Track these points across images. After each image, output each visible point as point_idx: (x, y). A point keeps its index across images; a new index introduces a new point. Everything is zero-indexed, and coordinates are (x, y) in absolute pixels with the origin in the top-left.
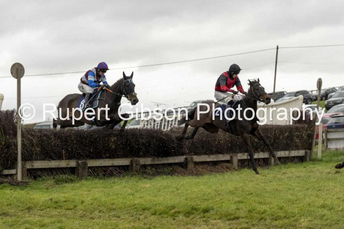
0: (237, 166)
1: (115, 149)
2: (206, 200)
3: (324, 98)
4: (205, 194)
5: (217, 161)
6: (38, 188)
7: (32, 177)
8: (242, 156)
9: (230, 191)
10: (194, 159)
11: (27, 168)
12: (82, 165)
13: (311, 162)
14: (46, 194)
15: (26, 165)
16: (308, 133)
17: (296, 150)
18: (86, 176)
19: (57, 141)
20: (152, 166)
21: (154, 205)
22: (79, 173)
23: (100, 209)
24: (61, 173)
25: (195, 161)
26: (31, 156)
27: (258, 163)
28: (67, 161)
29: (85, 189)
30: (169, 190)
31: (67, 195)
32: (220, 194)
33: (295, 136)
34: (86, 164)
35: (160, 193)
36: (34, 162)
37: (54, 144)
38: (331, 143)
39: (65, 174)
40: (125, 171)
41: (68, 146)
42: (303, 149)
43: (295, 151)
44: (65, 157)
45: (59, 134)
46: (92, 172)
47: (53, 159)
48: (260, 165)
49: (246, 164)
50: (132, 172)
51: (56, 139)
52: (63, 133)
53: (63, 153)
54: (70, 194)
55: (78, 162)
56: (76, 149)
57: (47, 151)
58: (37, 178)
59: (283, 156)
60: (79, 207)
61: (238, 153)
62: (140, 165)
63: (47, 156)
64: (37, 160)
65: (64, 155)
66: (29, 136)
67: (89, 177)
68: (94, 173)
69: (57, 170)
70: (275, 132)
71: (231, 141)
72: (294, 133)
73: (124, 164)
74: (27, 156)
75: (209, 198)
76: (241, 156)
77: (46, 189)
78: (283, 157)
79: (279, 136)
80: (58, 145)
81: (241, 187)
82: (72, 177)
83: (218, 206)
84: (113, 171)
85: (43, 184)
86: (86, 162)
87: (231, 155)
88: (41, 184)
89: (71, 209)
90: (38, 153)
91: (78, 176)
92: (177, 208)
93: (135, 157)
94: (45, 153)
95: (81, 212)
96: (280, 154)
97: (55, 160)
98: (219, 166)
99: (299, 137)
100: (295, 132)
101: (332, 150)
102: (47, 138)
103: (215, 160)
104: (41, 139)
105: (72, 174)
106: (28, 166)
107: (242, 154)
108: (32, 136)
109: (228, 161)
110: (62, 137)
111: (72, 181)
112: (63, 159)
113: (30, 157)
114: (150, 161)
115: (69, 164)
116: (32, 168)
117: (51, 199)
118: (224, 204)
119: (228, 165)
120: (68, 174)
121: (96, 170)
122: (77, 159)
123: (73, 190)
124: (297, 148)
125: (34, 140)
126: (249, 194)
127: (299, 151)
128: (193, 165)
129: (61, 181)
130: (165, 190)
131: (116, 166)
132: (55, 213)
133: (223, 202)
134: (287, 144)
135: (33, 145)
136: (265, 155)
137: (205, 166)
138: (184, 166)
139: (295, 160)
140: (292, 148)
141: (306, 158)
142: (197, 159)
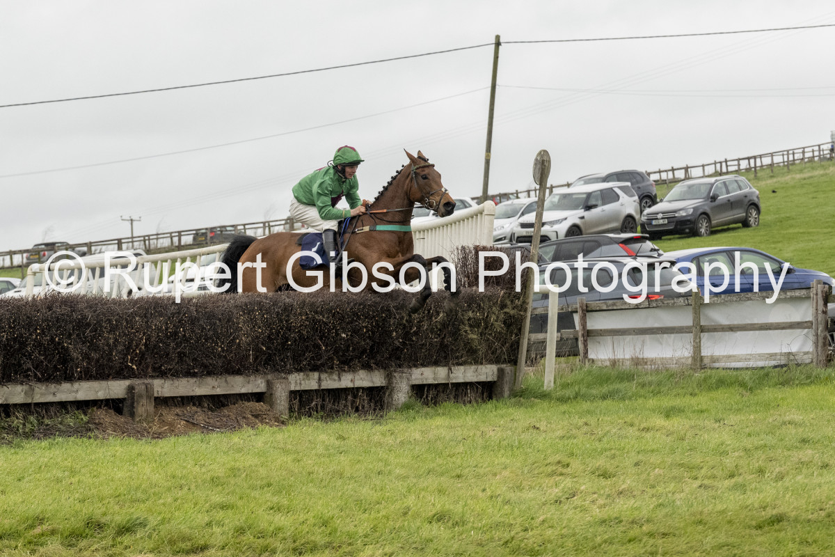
0: (287, 411)
5: (225, 396)
8: (303, 382)
10: (155, 390)
13: (513, 400)
16: (506, 313)
17: (471, 363)
20: (26, 407)
25: (160, 395)
27: (353, 402)
33: (466, 322)
38: (599, 342)
42: (491, 362)
43: (467, 367)
59: (430, 381)
61: (290, 372)
71: (269, 337)
72: (463, 315)
76: (298, 382)
78: (429, 386)
87: (270, 377)
96: (420, 377)
98: (230, 411)
101: (600, 364)
103: (219, 391)
107: (302, 374)
109: (259, 397)
119: (259, 406)
124: (474, 359)
127: (480, 367)
128: (151, 409)
134: (443, 347)
136: (375, 379)
137: (191, 409)
138: (126, 410)
139: (466, 394)
140: (457, 358)
141: (502, 389)
142: (165, 390)
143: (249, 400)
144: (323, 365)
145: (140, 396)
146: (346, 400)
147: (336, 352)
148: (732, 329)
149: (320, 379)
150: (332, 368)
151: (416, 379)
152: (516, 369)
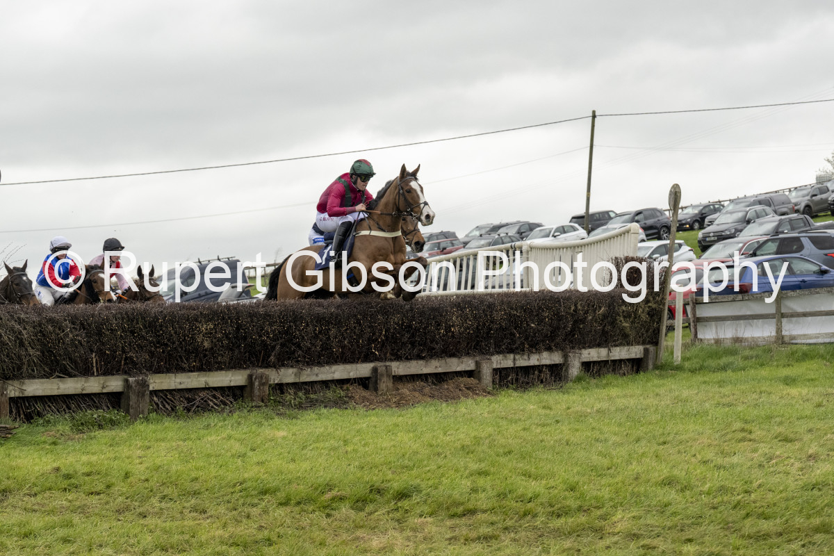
0: (491, 384)
1: (212, 348)
2: (406, 467)
3: (696, 226)
4: (406, 454)
5: (445, 374)
6: (33, 442)
7: (22, 416)
8: (502, 362)
9: (463, 447)
10: (393, 370)
11: (8, 396)
12: (136, 386)
13: (657, 372)
14: (49, 456)
15: (6, 390)
16: (649, 307)
17: (624, 345)
18: (146, 411)
19: (77, 333)
20: (297, 386)
21: (287, 482)
22: (129, 405)
23: (164, 494)
24: (89, 407)
25: (396, 374)
26: (19, 368)
27: (539, 376)
28: (102, 379)
29: (140, 444)
30: (327, 444)
31: (94, 458)
32: (439, 454)
33: (621, 314)
34: (144, 384)
35: (305, 452)
36: (27, 381)
37: (72, 340)
38: (706, 326)
39: (97, 408)
40: (235, 400)
41: (103, 344)
42: (638, 343)
43: (622, 348)
44: (97, 370)
45: (83, 317)
46: (159, 403)
47: (70, 376)
48: (544, 380)
49: (512, 379)
50: (252, 400)
51: (76, 329)
52: (93, 316)
53: (92, 360)
54: (103, 456)
55: (127, 381)
56: (124, 351)
57: (55, 356)
58: (33, 418)
59: (595, 359)
60: (116, 489)
61: (492, 354)
62: (270, 386)
63: (54, 367)
64: (34, 377)
65: (94, 365)
66: (13, 322)
67: (153, 415)
68: (164, 406)
69: (80, 400)
70: (576, 305)
71: (477, 328)
72: (618, 309)
73: (232, 384)
74: (10, 369)
75: (414, 465)
76: (499, 361)
77: (50, 445)
78: (594, 362)
79: (584, 314)
80: (80, 342)
81: (490, 435)
82: (114, 414)
83: (430, 483)
84: (208, 399)
85: (45, 434)
86: (146, 381)
87: (478, 358)
88: (43, 432)
89: (98, 494)
90: (34, 362)
91: (127, 412)
92: (337, 489)
93: (258, 366)
94: (52, 361)
95: (120, 499)
96: (588, 356)
97: (75, 376)
98: (449, 386)
99: (630, 316)
100: (621, 306)
101: (706, 342)
102: (55, 327)
103: (440, 370)
104: (41, 330)
105: (113, 407)
106: (13, 392)
107: (501, 355)
108: (20, 324)
109: (470, 374)
110: (89, 325)
111: (113, 423)
112: (92, 375)
113: (16, 370)
114: (293, 375)
115: (107, 386)
116: (21, 395)
117: (58, 469)
118: (443, 479)
119: (472, 381)
120: (105, 408)
121: (168, 398)
122: (125, 373)
123: (111, 446)
124: (627, 342)
125: (24, 332)
126: (505, 454)
127: (631, 347)
128: (390, 385)
129: (88, 424)
130: (317, 445)
131: (215, 389)
132: (60, 502)
133: (443, 475)
134: (604, 333)
135: (22, 344)
136: (554, 358)
137: (419, 383)
138: (371, 385)
139: (621, 368)
140: (615, 341)
141: (647, 364)
142: (400, 370)
143: (462, 376)
144: (517, 348)
145: (382, 375)
146: (534, 374)
147: (526, 339)
148: (805, 315)
149: (514, 359)
150: (524, 351)
151: (585, 358)
152: (657, 349)
